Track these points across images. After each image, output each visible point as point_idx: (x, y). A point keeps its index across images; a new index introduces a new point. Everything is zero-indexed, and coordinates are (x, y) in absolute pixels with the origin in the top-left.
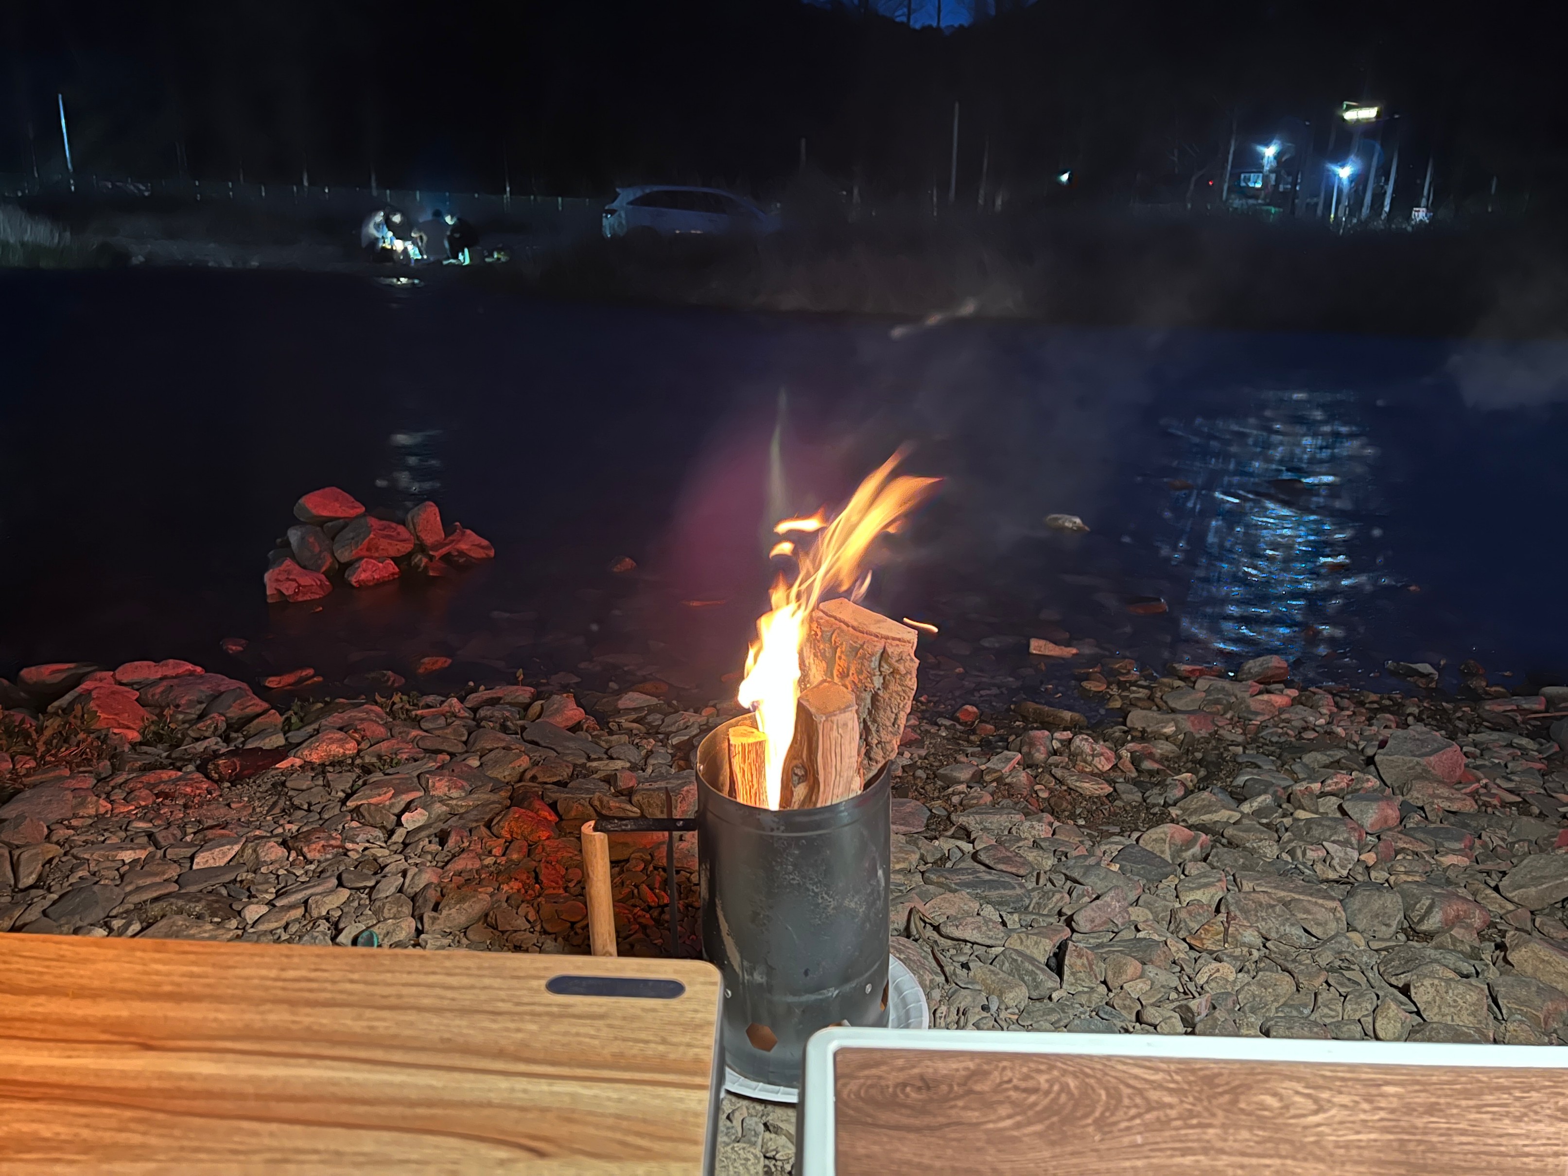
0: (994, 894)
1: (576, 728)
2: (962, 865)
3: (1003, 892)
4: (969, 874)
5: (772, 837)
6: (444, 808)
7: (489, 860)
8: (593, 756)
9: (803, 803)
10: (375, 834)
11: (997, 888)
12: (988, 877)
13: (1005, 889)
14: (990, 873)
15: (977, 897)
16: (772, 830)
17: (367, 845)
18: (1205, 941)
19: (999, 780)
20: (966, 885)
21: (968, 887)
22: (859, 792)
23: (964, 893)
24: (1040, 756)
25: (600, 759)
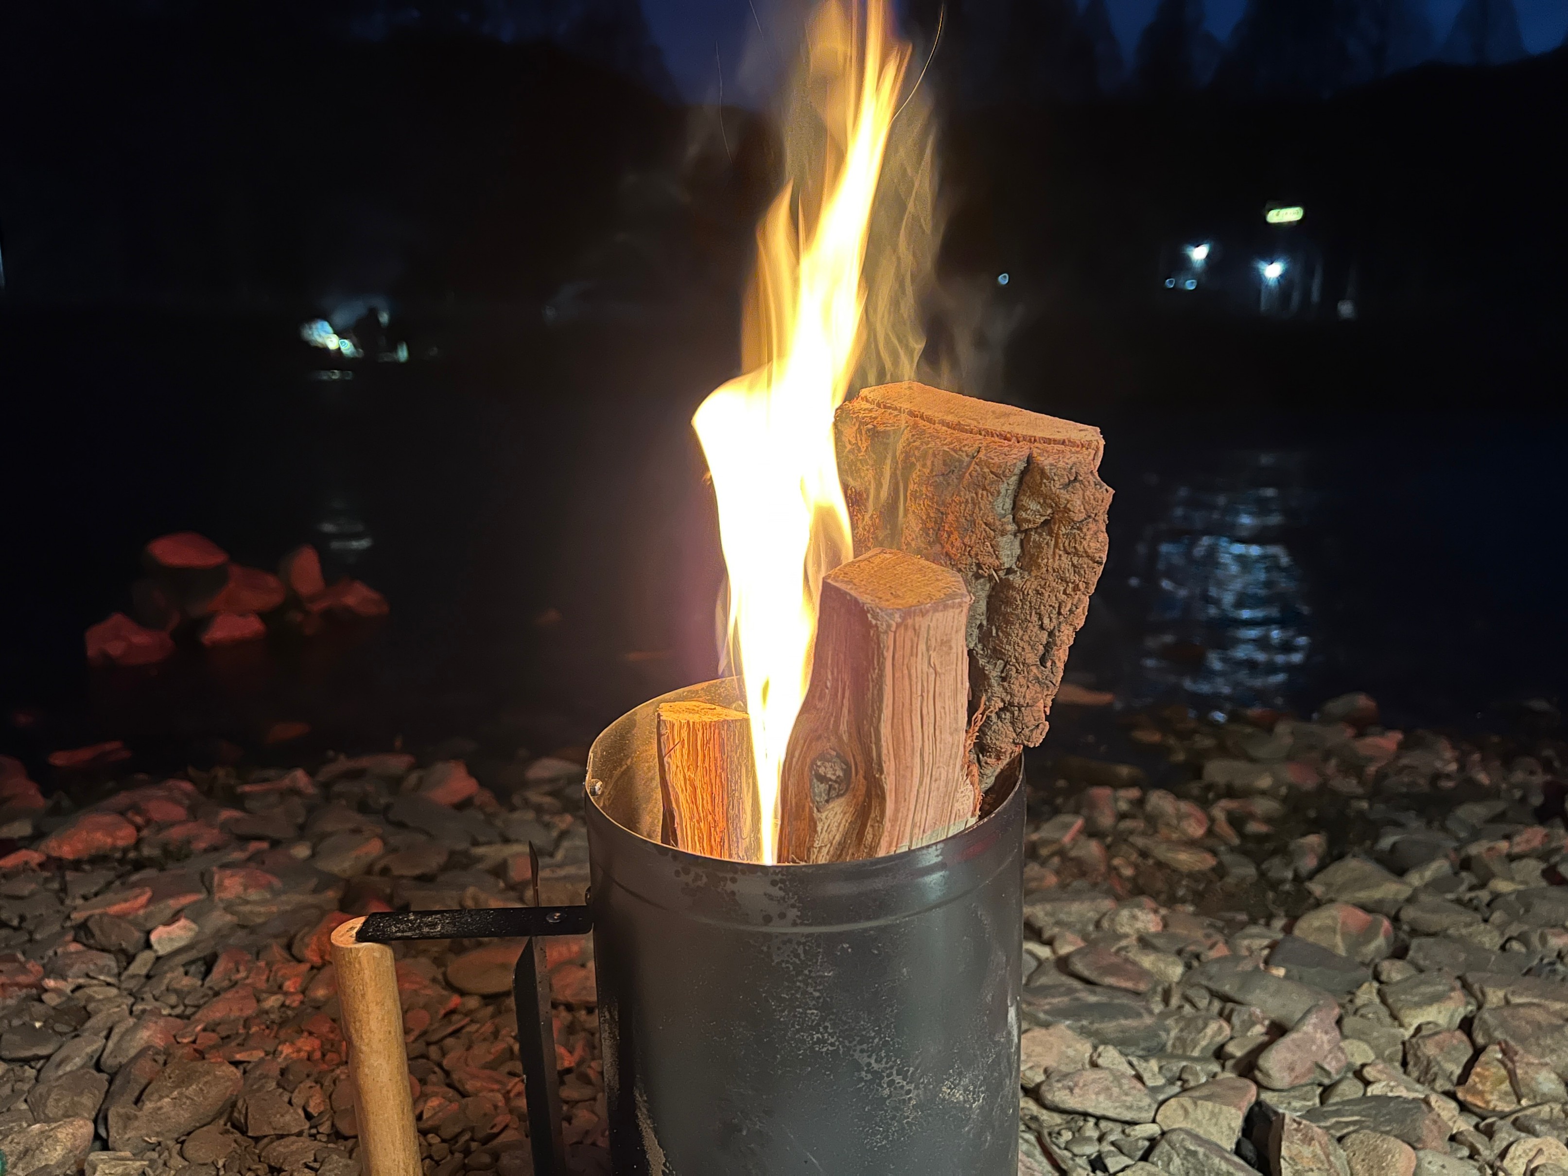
0: (1109, 1027)
1: (464, 805)
2: (1043, 980)
3: (1123, 1022)
4: (1062, 995)
5: (768, 937)
6: (228, 918)
7: (272, 1002)
8: (481, 839)
9: (842, 846)
10: (100, 962)
11: (1113, 1017)
12: (1092, 999)
13: (1126, 1017)
14: (1094, 993)
15: (1084, 1032)
16: (768, 919)
17: (81, 981)
18: (1489, 1097)
19: (1062, 853)
20: (1061, 1013)
21: (1066, 1017)
22: (972, 821)
23: (1063, 1027)
24: (1106, 820)
25: (489, 843)
